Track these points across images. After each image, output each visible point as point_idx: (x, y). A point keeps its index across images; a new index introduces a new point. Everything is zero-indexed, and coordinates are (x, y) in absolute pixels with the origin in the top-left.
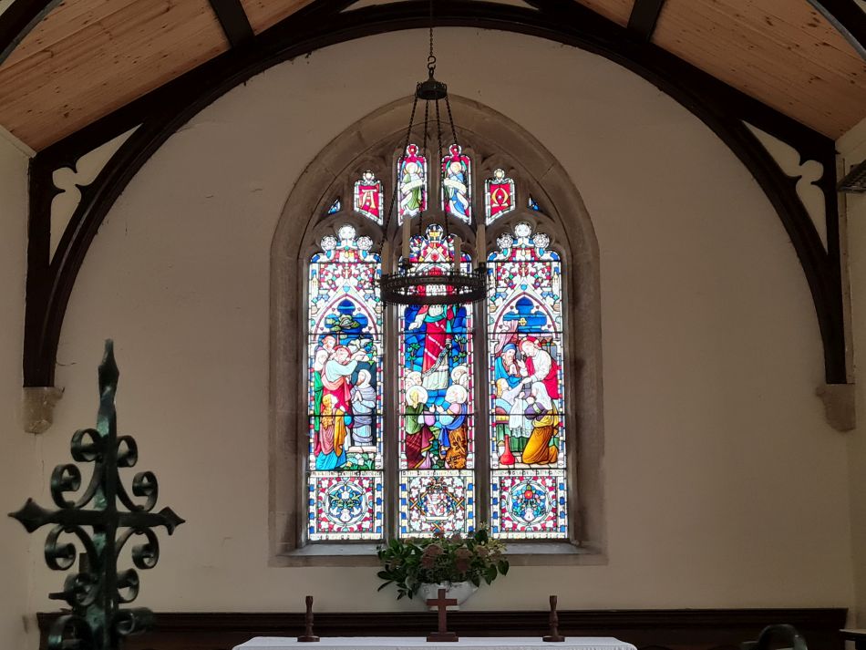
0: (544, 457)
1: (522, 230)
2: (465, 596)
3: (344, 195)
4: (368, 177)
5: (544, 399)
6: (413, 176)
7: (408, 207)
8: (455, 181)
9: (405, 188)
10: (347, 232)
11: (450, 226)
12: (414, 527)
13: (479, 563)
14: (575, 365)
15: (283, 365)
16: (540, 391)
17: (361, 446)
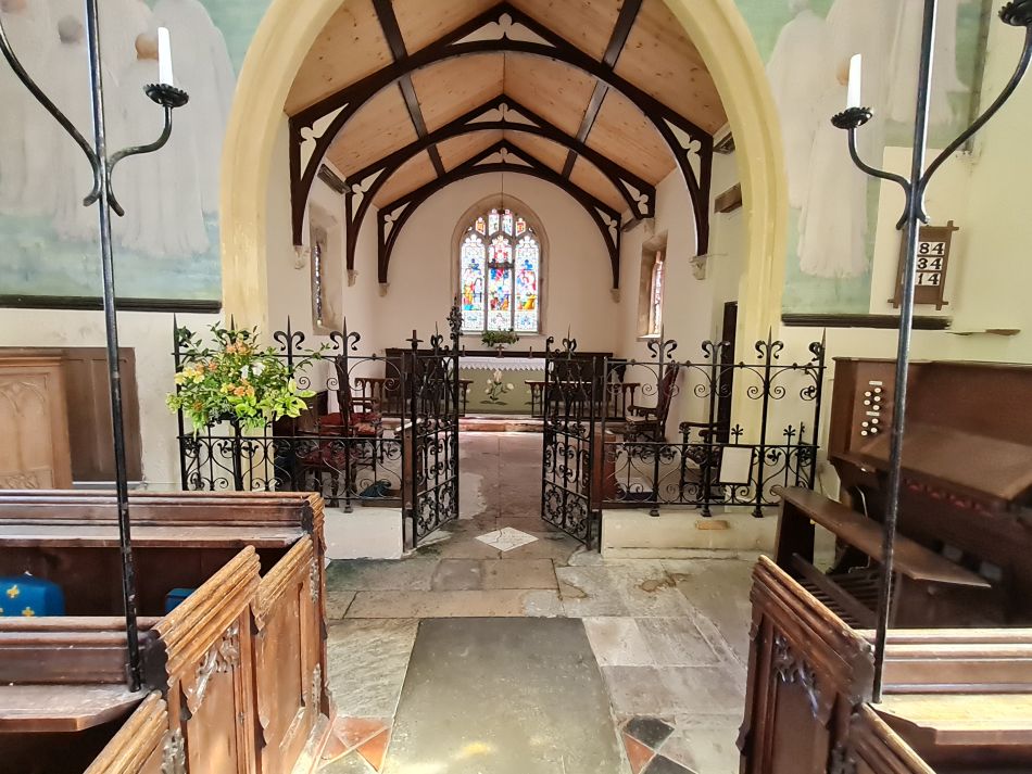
0: (531, 308)
1: (527, 238)
3: (473, 225)
4: (480, 219)
5: (531, 290)
6: (494, 218)
7: (492, 231)
8: (508, 218)
9: (491, 223)
11: (505, 236)
12: (492, 327)
13: (511, 337)
14: (541, 281)
16: (531, 287)
17: (478, 304)
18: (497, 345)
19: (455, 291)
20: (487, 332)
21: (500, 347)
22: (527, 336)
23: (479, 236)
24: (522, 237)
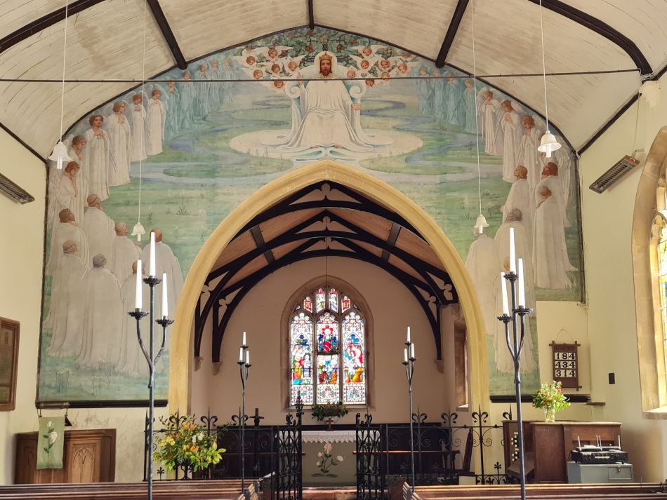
0: (359, 380)
1: (352, 314)
2: (336, 420)
3: (301, 304)
4: (308, 298)
5: (358, 363)
6: (320, 298)
7: (319, 309)
8: (333, 299)
9: (318, 301)
10: (302, 315)
11: (332, 313)
12: (322, 401)
13: (340, 411)
14: (367, 354)
15: (284, 355)
16: (358, 361)
17: (307, 378)
18: (327, 418)
19: (284, 367)
20: (317, 406)
21: (330, 421)
22: (355, 407)
23: (307, 314)
24: (348, 313)
